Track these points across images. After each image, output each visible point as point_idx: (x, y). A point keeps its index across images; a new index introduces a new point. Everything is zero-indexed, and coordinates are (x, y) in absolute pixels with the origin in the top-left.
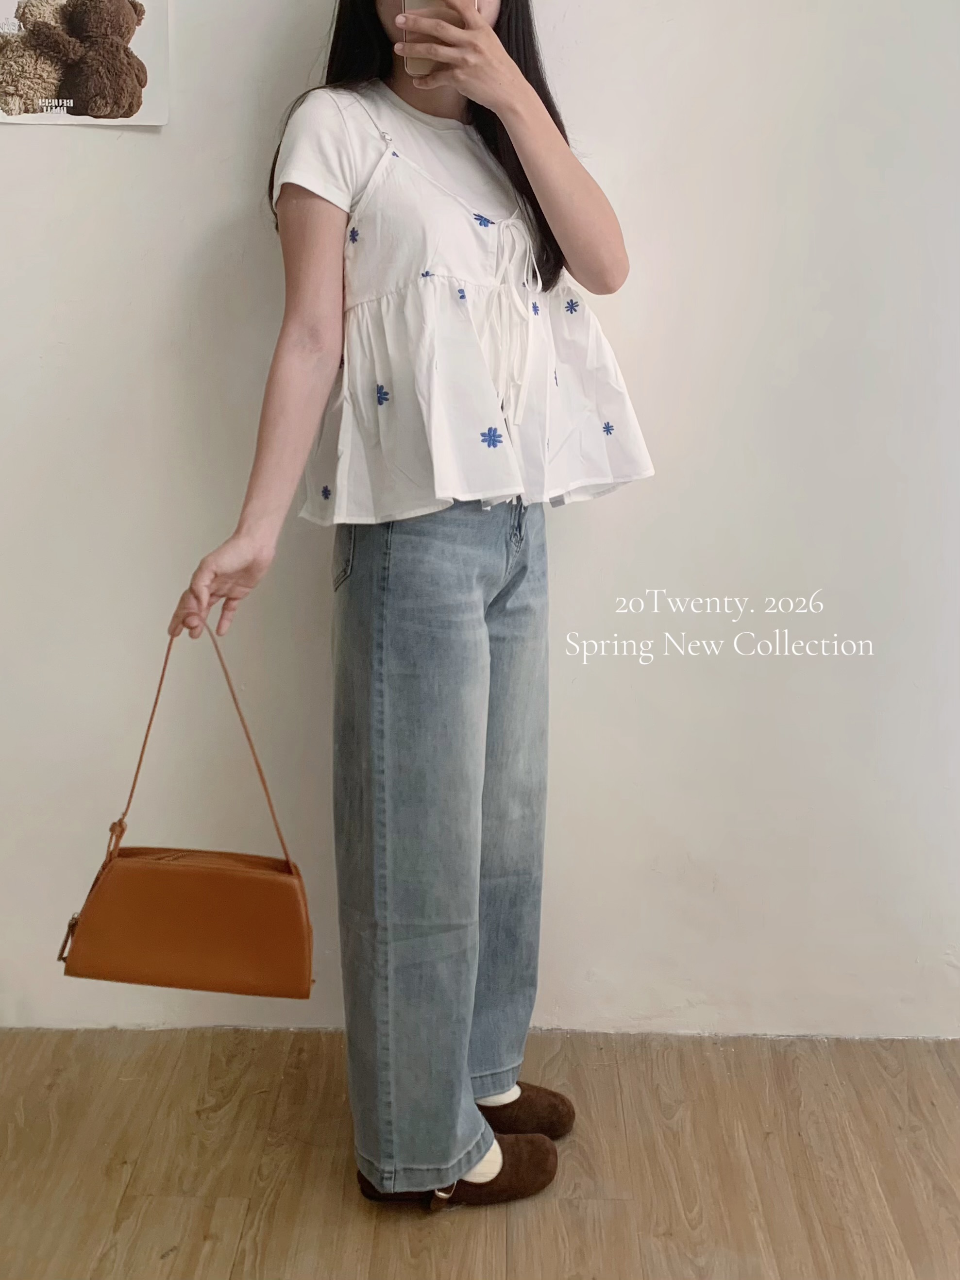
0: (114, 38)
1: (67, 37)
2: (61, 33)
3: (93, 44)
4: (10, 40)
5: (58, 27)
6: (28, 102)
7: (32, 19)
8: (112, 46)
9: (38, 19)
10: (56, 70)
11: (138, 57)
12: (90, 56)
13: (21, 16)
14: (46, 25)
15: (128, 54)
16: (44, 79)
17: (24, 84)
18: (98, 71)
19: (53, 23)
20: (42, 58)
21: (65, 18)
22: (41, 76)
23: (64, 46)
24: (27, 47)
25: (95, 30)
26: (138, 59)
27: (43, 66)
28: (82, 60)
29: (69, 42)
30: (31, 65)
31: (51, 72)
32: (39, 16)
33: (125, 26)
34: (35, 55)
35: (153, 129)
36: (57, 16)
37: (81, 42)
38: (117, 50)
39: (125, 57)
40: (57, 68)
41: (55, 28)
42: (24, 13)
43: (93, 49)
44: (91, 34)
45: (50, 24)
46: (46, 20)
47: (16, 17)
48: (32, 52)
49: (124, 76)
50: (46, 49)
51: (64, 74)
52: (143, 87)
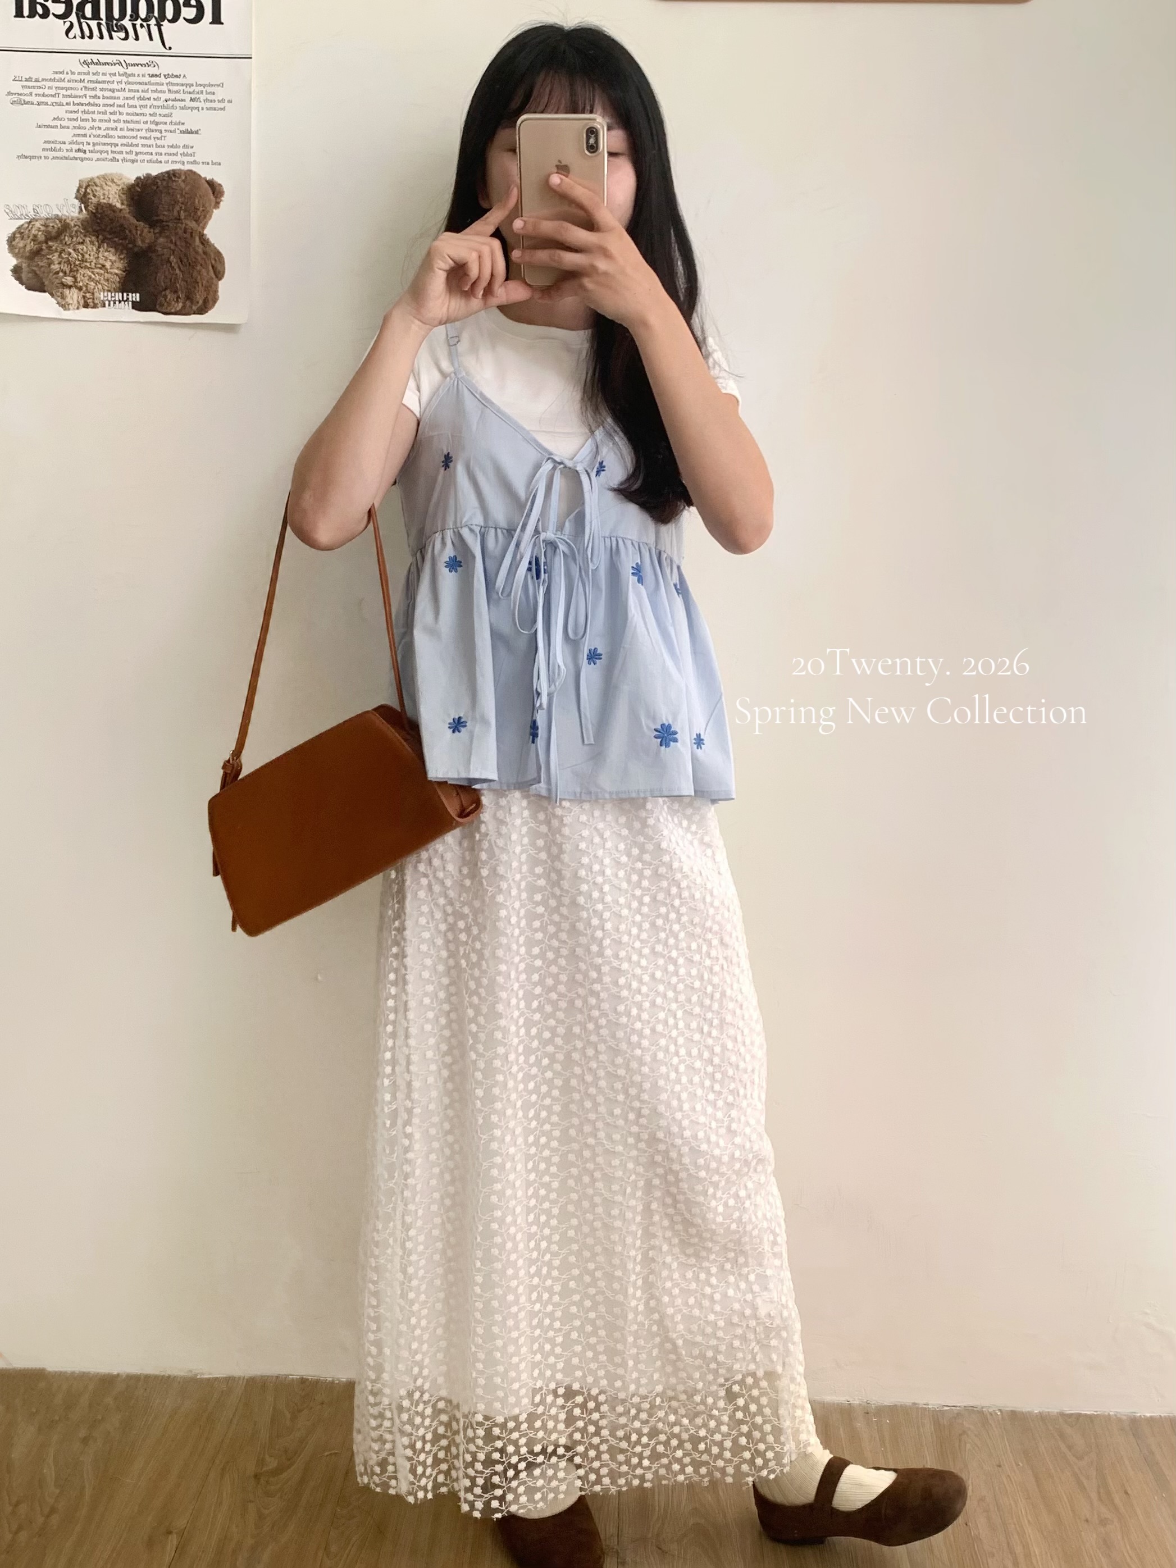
0: (188, 222)
1: (135, 221)
2: (127, 216)
3: (163, 229)
4: (69, 224)
5: (124, 209)
6: (88, 295)
7: (94, 200)
8: (185, 232)
9: (102, 201)
10: (121, 259)
11: (216, 245)
12: (160, 244)
13: (83, 197)
14: (110, 206)
15: (204, 241)
16: (107, 269)
17: (83, 276)
18: (169, 261)
19: (119, 205)
20: (105, 245)
21: (132, 199)
22: (103, 266)
23: (130, 231)
24: (88, 232)
25: (166, 213)
26: (216, 248)
27: (106, 254)
28: (151, 248)
29: (136, 227)
30: (92, 254)
31: (115, 261)
32: (102, 197)
33: (201, 209)
34: (98, 241)
35: (230, 328)
36: (124, 197)
37: (150, 228)
38: (192, 236)
39: (202, 246)
40: (122, 257)
41: (121, 210)
42: (86, 194)
43: (163, 235)
44: (161, 217)
45: (115, 206)
46: (111, 201)
47: (76, 198)
48: (94, 238)
49: (199, 268)
50: (110, 234)
51: (129, 263)
52: (220, 279)
